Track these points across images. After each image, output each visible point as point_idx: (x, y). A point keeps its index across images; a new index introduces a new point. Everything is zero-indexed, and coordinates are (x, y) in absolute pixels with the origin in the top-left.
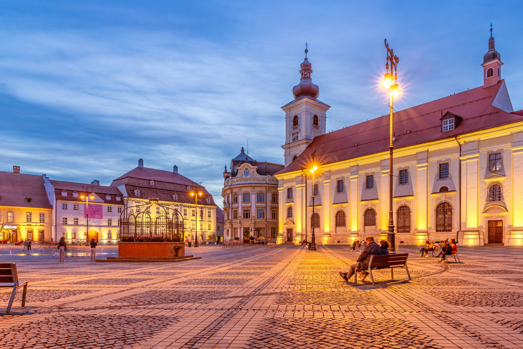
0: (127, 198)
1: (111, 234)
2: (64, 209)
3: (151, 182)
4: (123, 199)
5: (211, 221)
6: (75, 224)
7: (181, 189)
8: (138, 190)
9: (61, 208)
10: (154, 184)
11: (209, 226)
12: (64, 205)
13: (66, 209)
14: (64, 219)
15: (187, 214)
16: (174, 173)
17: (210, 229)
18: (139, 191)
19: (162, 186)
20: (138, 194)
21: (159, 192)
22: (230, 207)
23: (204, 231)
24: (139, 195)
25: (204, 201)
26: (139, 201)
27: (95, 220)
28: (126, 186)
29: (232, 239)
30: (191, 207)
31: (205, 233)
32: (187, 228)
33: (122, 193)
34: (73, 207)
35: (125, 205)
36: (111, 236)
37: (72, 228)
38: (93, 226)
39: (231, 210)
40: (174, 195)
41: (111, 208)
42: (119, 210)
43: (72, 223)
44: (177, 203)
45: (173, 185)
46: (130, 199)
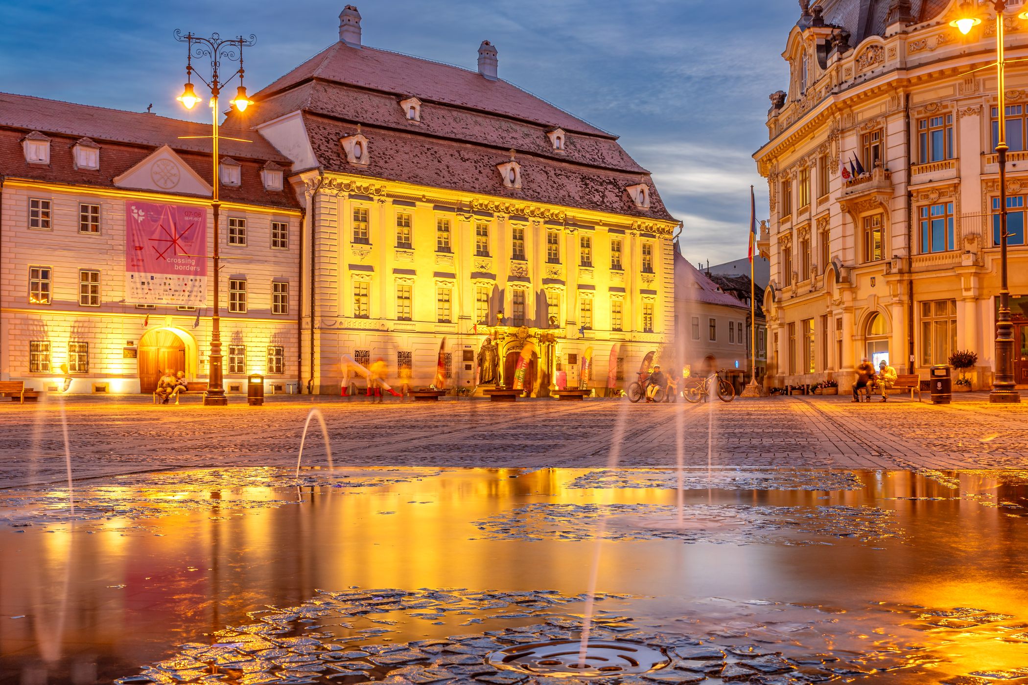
0: (315, 175)
1: (242, 351)
2: (35, 223)
3: (406, 105)
4: (292, 180)
5: (654, 292)
6: (85, 299)
7: (527, 141)
8: (360, 138)
9: (24, 217)
10: (421, 117)
11: (648, 316)
12: (35, 204)
13: (46, 224)
14: (34, 273)
15: (562, 258)
16: (481, 75)
17: (650, 331)
18: (365, 143)
19: (454, 124)
20: (358, 158)
21: (441, 152)
22: (892, 187)
23: (628, 336)
24: (365, 161)
25: (625, 198)
26: (366, 189)
27: (174, 280)
28: (305, 120)
29: (912, 364)
30: (574, 224)
31: (631, 347)
32: (562, 325)
33: (285, 153)
34: (74, 212)
35: (303, 211)
36: (241, 362)
37: (68, 318)
38: (166, 311)
39: (901, 203)
40: (509, 166)
41: (241, 223)
42: (279, 237)
43: (74, 295)
44: (519, 204)
45: (496, 123)
46: (329, 176)
